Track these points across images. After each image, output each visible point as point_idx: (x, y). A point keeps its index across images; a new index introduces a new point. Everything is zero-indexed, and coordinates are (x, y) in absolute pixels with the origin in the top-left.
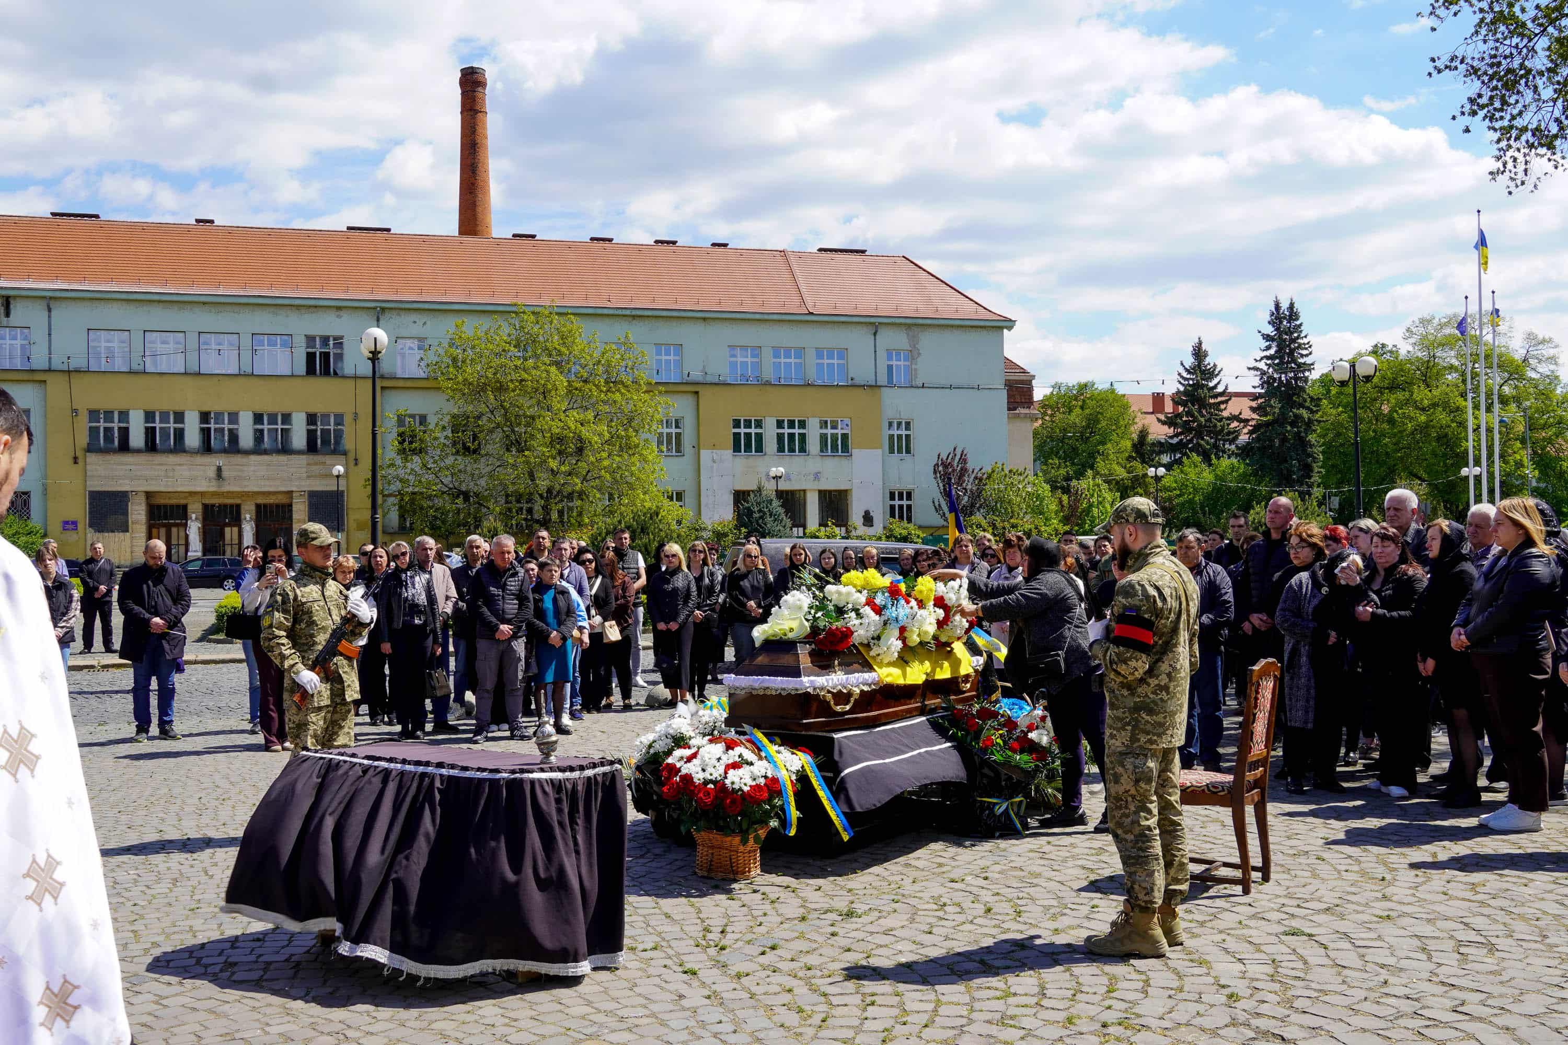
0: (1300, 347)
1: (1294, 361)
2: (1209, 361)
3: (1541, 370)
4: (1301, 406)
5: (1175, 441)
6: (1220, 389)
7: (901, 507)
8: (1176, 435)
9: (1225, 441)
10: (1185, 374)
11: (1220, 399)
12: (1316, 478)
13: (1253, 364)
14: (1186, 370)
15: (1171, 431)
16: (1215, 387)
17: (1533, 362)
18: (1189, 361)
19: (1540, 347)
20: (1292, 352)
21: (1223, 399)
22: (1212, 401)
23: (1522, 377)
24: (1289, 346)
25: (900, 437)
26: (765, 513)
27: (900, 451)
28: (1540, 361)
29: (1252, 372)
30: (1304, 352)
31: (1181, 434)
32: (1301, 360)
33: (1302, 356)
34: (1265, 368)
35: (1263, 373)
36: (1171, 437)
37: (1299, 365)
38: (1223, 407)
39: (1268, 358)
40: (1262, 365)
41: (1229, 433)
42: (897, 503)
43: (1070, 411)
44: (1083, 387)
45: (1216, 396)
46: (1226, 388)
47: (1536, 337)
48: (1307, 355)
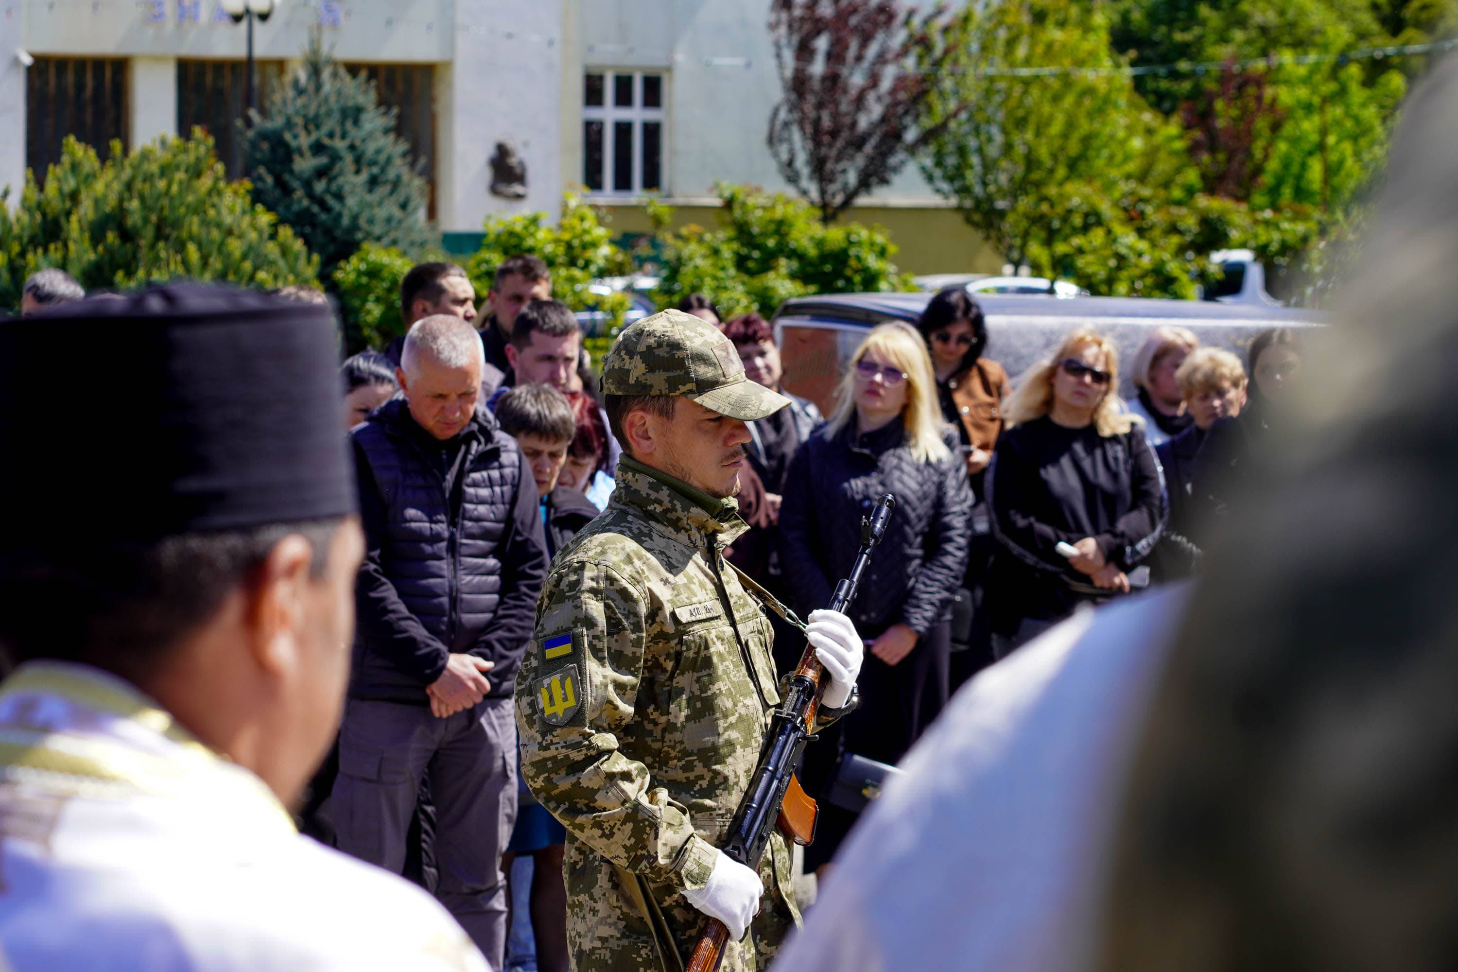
7: (623, 130)
26: (335, 157)
42: (609, 114)
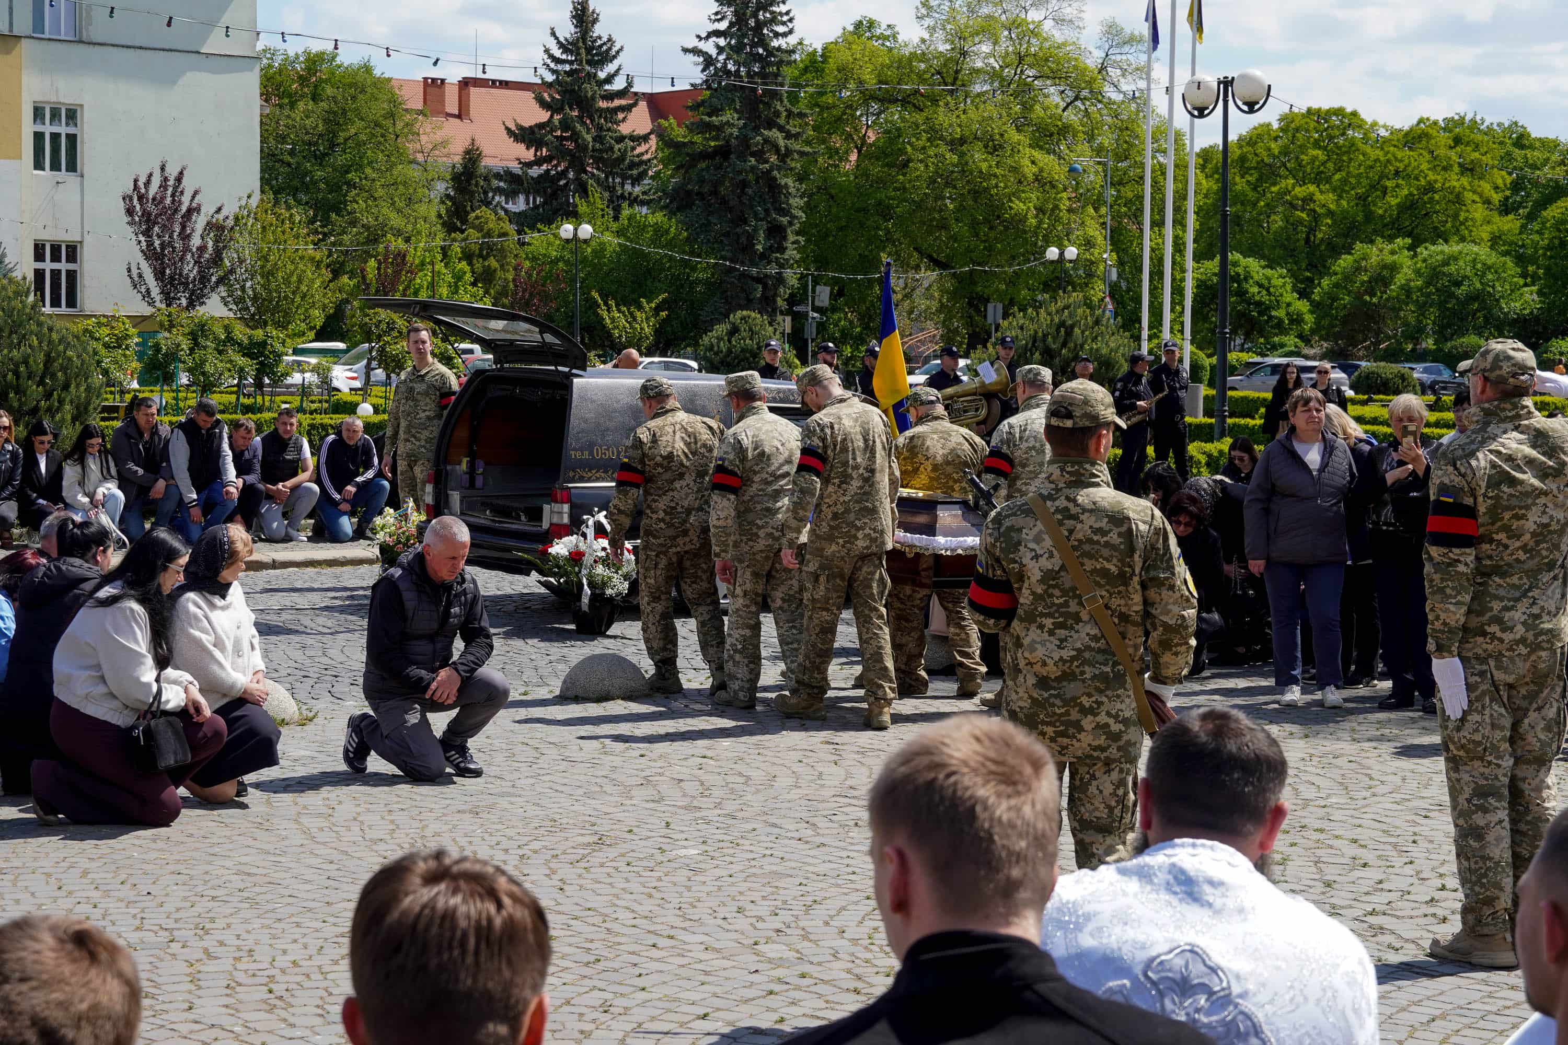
0: (774, 20)
1: (763, 42)
2: (600, 30)
3: (1124, 88)
4: (771, 125)
5: (535, 172)
6: (619, 84)
7: (56, 274)
8: (538, 162)
9: (624, 178)
10: (557, 53)
11: (617, 103)
12: (792, 253)
13: (692, 43)
14: (561, 45)
15: (529, 155)
16: (609, 79)
17: (1114, 73)
18: (567, 30)
19: (1126, 48)
20: (760, 25)
21: (623, 102)
22: (603, 104)
23: (1097, 95)
24: (755, 15)
25: (55, 137)
27: (55, 166)
28: (1124, 73)
29: (691, 58)
30: (781, 29)
31: (547, 160)
32: (775, 43)
33: (777, 35)
34: (713, 52)
35: (709, 61)
36: (529, 165)
37: (771, 52)
38: (621, 116)
39: (717, 33)
40: (709, 47)
41: (632, 165)
42: (48, 266)
43: (292, 105)
44: (314, 61)
45: (611, 96)
46: (630, 85)
47: (1120, 32)
48: (785, 35)
